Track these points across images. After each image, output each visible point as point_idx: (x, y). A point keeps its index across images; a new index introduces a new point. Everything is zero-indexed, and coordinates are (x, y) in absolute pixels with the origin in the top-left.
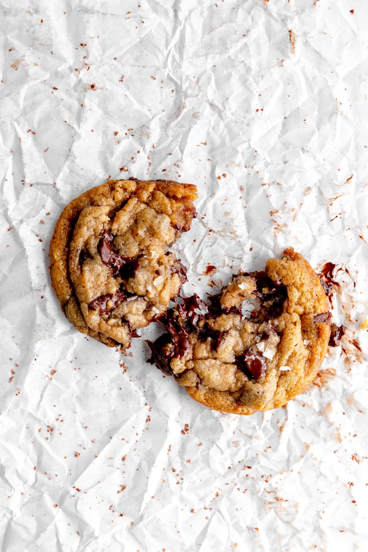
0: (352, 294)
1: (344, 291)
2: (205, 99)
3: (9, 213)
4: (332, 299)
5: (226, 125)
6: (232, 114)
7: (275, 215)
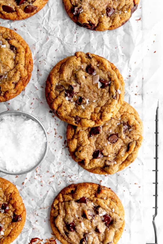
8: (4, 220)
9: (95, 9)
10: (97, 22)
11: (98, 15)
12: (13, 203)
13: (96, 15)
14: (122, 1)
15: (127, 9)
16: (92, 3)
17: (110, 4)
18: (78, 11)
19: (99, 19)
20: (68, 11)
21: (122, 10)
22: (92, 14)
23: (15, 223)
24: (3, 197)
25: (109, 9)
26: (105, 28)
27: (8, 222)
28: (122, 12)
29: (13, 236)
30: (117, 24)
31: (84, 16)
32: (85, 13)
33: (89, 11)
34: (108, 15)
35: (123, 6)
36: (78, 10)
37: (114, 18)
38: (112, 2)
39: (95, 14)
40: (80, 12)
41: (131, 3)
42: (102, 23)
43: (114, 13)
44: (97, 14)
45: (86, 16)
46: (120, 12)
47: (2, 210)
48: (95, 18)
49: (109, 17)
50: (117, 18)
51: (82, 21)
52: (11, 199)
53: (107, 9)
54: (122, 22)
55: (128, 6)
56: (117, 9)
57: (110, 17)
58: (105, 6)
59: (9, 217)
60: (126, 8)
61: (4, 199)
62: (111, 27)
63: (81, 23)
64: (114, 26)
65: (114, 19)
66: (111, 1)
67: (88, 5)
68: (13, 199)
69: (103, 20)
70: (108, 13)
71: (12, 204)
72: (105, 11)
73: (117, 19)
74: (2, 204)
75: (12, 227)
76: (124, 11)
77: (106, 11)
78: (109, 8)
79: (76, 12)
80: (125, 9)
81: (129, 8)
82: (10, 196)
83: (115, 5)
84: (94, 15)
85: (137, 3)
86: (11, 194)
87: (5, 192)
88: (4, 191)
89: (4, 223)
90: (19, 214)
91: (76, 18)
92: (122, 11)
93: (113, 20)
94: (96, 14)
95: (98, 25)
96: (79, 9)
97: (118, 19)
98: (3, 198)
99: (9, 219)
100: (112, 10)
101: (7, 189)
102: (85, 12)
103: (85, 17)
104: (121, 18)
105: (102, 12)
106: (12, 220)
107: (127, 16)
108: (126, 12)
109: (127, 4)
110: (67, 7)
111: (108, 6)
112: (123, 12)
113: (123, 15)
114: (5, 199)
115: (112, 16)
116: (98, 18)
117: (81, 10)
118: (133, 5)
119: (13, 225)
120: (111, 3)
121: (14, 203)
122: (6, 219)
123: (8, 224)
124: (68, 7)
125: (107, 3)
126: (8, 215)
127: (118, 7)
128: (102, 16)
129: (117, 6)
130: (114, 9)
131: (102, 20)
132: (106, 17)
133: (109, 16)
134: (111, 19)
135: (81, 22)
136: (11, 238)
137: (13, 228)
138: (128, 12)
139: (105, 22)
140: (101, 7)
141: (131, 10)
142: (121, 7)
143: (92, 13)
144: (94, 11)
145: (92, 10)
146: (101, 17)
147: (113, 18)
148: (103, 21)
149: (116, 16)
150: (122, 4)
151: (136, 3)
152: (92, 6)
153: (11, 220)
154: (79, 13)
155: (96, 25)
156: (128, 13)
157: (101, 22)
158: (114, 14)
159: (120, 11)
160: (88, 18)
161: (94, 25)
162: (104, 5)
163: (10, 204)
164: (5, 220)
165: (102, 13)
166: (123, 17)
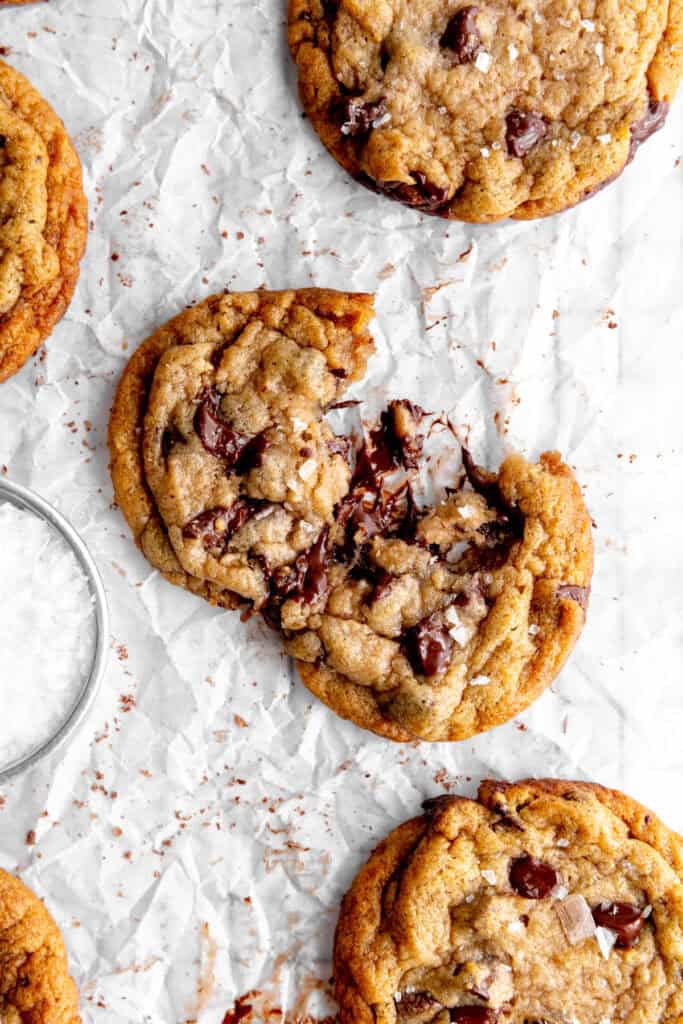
9: (452, 116)
10: (455, 178)
11: (465, 143)
13: (451, 145)
14: (588, 85)
15: (614, 127)
16: (437, 84)
17: (528, 94)
18: (367, 120)
19: (467, 163)
20: (313, 109)
21: (586, 126)
22: (435, 139)
25: (520, 118)
26: (495, 213)
28: (585, 138)
30: (555, 193)
31: (394, 145)
32: (397, 132)
33: (418, 124)
34: (511, 150)
35: (591, 109)
36: (364, 112)
37: (544, 163)
38: (539, 88)
39: (447, 139)
40: (376, 125)
41: (635, 95)
42: (478, 189)
43: (545, 142)
44: (460, 139)
45: (405, 150)
46: (577, 139)
48: (446, 160)
49: (519, 160)
50: (555, 165)
51: (379, 170)
53: (509, 120)
54: (580, 187)
55: (618, 112)
56: (563, 121)
57: (523, 157)
58: (505, 102)
60: (607, 120)
62: (525, 205)
63: (373, 178)
64: (539, 203)
65: (544, 170)
66: (534, 78)
67: (419, 89)
69: (489, 172)
70: (513, 138)
72: (500, 128)
73: (560, 175)
76: (598, 135)
77: (505, 128)
78: (523, 116)
79: (352, 122)
80: (604, 127)
81: (623, 118)
83: (555, 103)
84: (443, 142)
85: (665, 98)
91: (350, 149)
92: (587, 131)
93: (538, 176)
94: (452, 140)
95: (460, 194)
96: (368, 107)
97: (563, 169)
100: (534, 124)
102: (401, 126)
103: (399, 154)
104: (577, 169)
105: (487, 133)
107: (608, 161)
108: (605, 139)
109: (611, 100)
110: (312, 93)
111: (518, 102)
112: (588, 140)
113: (591, 155)
115: (534, 152)
116: (463, 163)
117: (379, 116)
118: (646, 105)
120: (535, 91)
124: (316, 90)
125: (516, 90)
127: (566, 108)
128: (485, 152)
129: (564, 104)
130: (546, 120)
131: (480, 171)
132: (502, 156)
133: (516, 155)
134: (527, 167)
135: (378, 177)
138: (618, 140)
139: (497, 181)
140: (482, 106)
141: (632, 130)
142: (581, 114)
143: (432, 133)
144: (443, 126)
145: (435, 117)
146: (475, 159)
147: (538, 164)
148: (484, 178)
149: (555, 155)
150: (588, 97)
151: (660, 97)
152: (436, 99)
154: (371, 128)
155: (449, 194)
156: (616, 147)
157: (478, 182)
158: (547, 147)
159: (575, 132)
160: (415, 156)
161: (440, 192)
162: (496, 99)
165: (484, 137)
166: (589, 166)
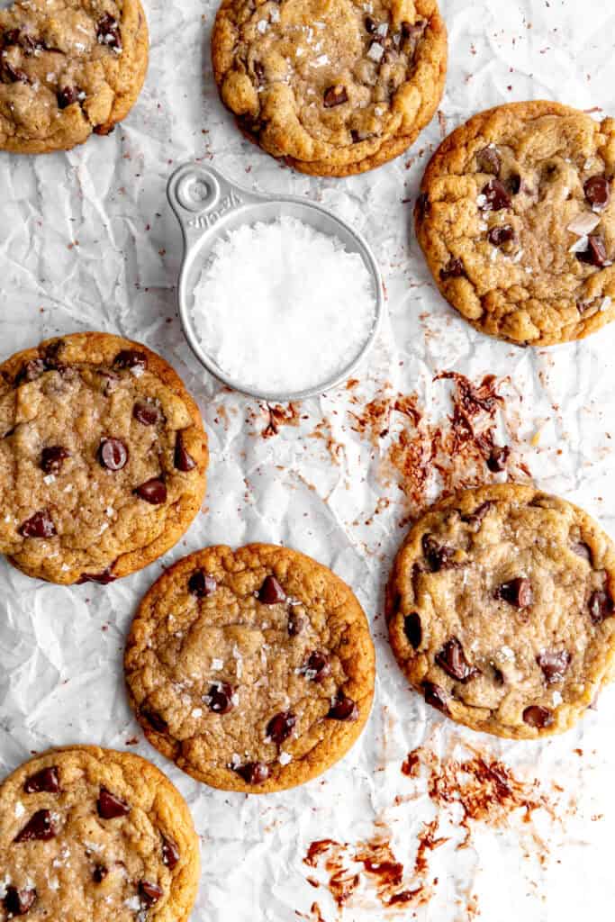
0: (518, 410)
1: (509, 405)
2: (344, 189)
3: (122, 321)
4: (495, 416)
5: (368, 220)
6: (376, 206)
7: (426, 319)
8: (304, 704)
12: (348, 655)
23: (336, 722)
24: (320, 628)
27: (316, 714)
29: (318, 764)
47: (309, 671)
52: (345, 641)
59: (320, 698)
61: (322, 639)
68: (352, 642)
71: (345, 658)
74: (314, 653)
75: (324, 732)
82: (346, 631)
86: (348, 626)
87: (330, 616)
88: (327, 611)
89: (302, 714)
90: (355, 699)
98: (320, 634)
99: (319, 703)
101: (340, 607)
106: (331, 710)
114: (327, 637)
119: (328, 729)
121: (352, 658)
122: (313, 702)
123: (313, 721)
126: (323, 690)
136: (311, 766)
137: (325, 737)
153: (327, 711)
163: (336, 658)
164: (308, 705)
